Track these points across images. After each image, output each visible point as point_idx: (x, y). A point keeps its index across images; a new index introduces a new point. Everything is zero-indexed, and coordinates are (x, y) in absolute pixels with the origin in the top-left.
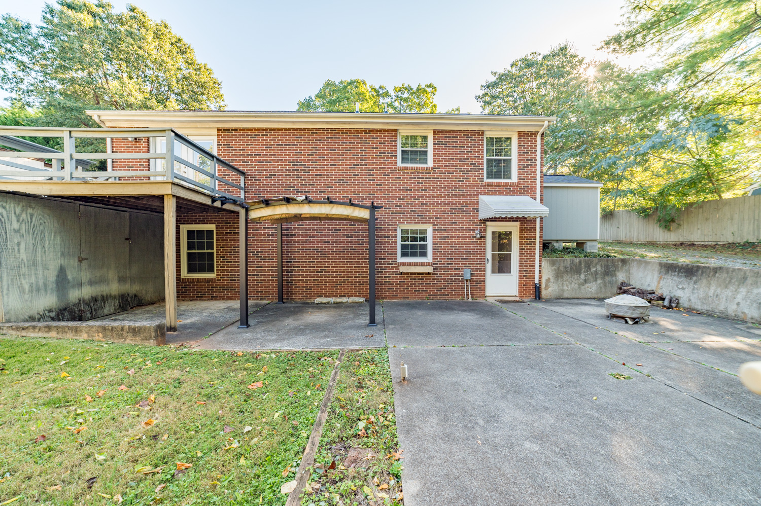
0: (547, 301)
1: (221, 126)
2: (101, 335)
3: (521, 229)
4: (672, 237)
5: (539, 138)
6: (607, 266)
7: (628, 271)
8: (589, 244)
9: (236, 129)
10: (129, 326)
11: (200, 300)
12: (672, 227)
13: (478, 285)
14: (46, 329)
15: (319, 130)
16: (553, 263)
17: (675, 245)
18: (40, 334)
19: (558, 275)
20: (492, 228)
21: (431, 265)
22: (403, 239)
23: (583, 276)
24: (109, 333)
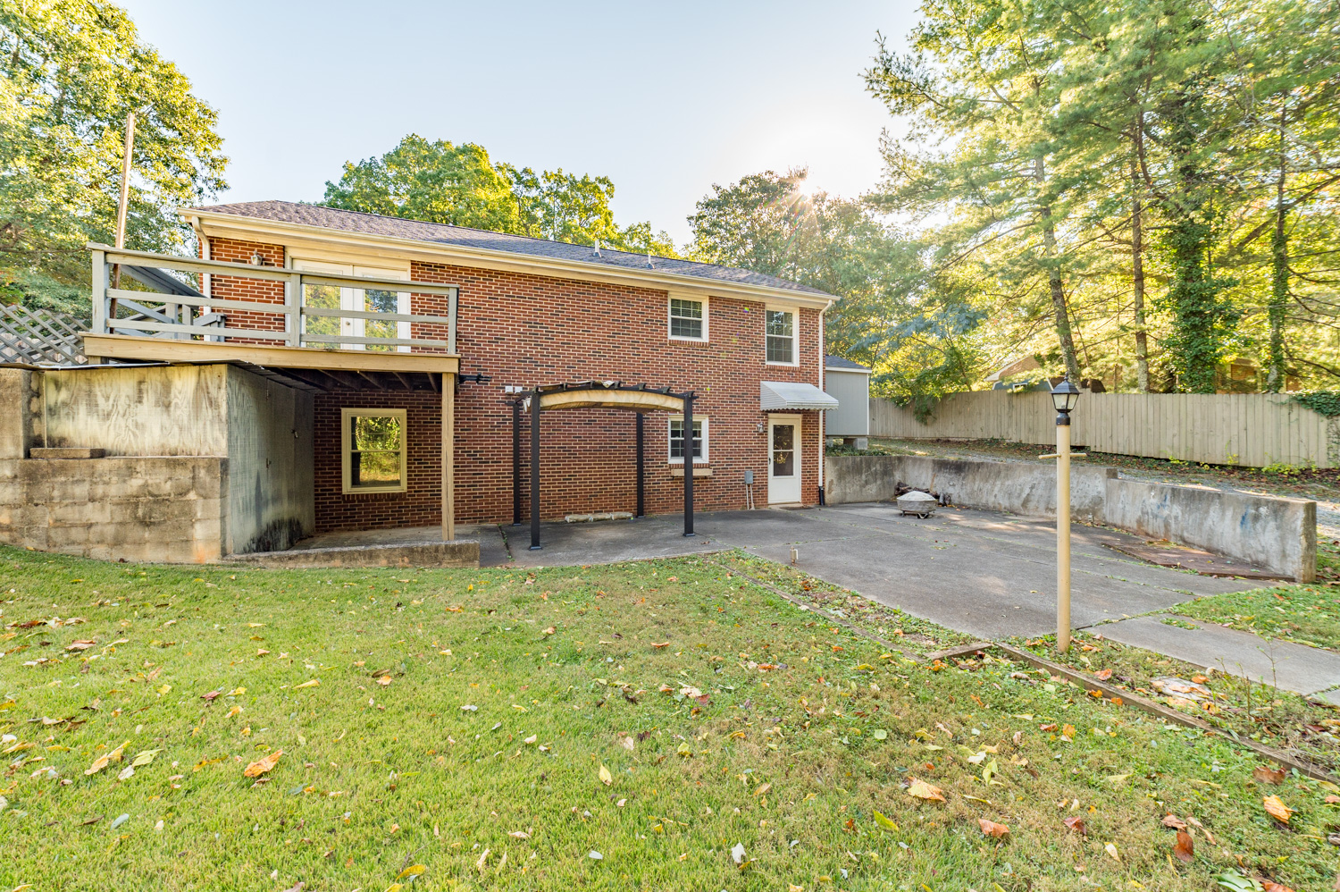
0: (832, 506)
1: (417, 258)
2: (406, 559)
3: (804, 423)
4: (929, 432)
5: (821, 317)
6: (885, 465)
7: (904, 471)
8: (859, 440)
9: (442, 267)
10: (446, 546)
11: (378, 528)
12: (930, 419)
13: (761, 490)
14: (325, 557)
15: (567, 281)
16: (835, 463)
17: (932, 441)
18: (317, 565)
19: (841, 476)
20: (774, 421)
21: (708, 466)
22: (674, 434)
23: (864, 477)
24: (418, 557)
